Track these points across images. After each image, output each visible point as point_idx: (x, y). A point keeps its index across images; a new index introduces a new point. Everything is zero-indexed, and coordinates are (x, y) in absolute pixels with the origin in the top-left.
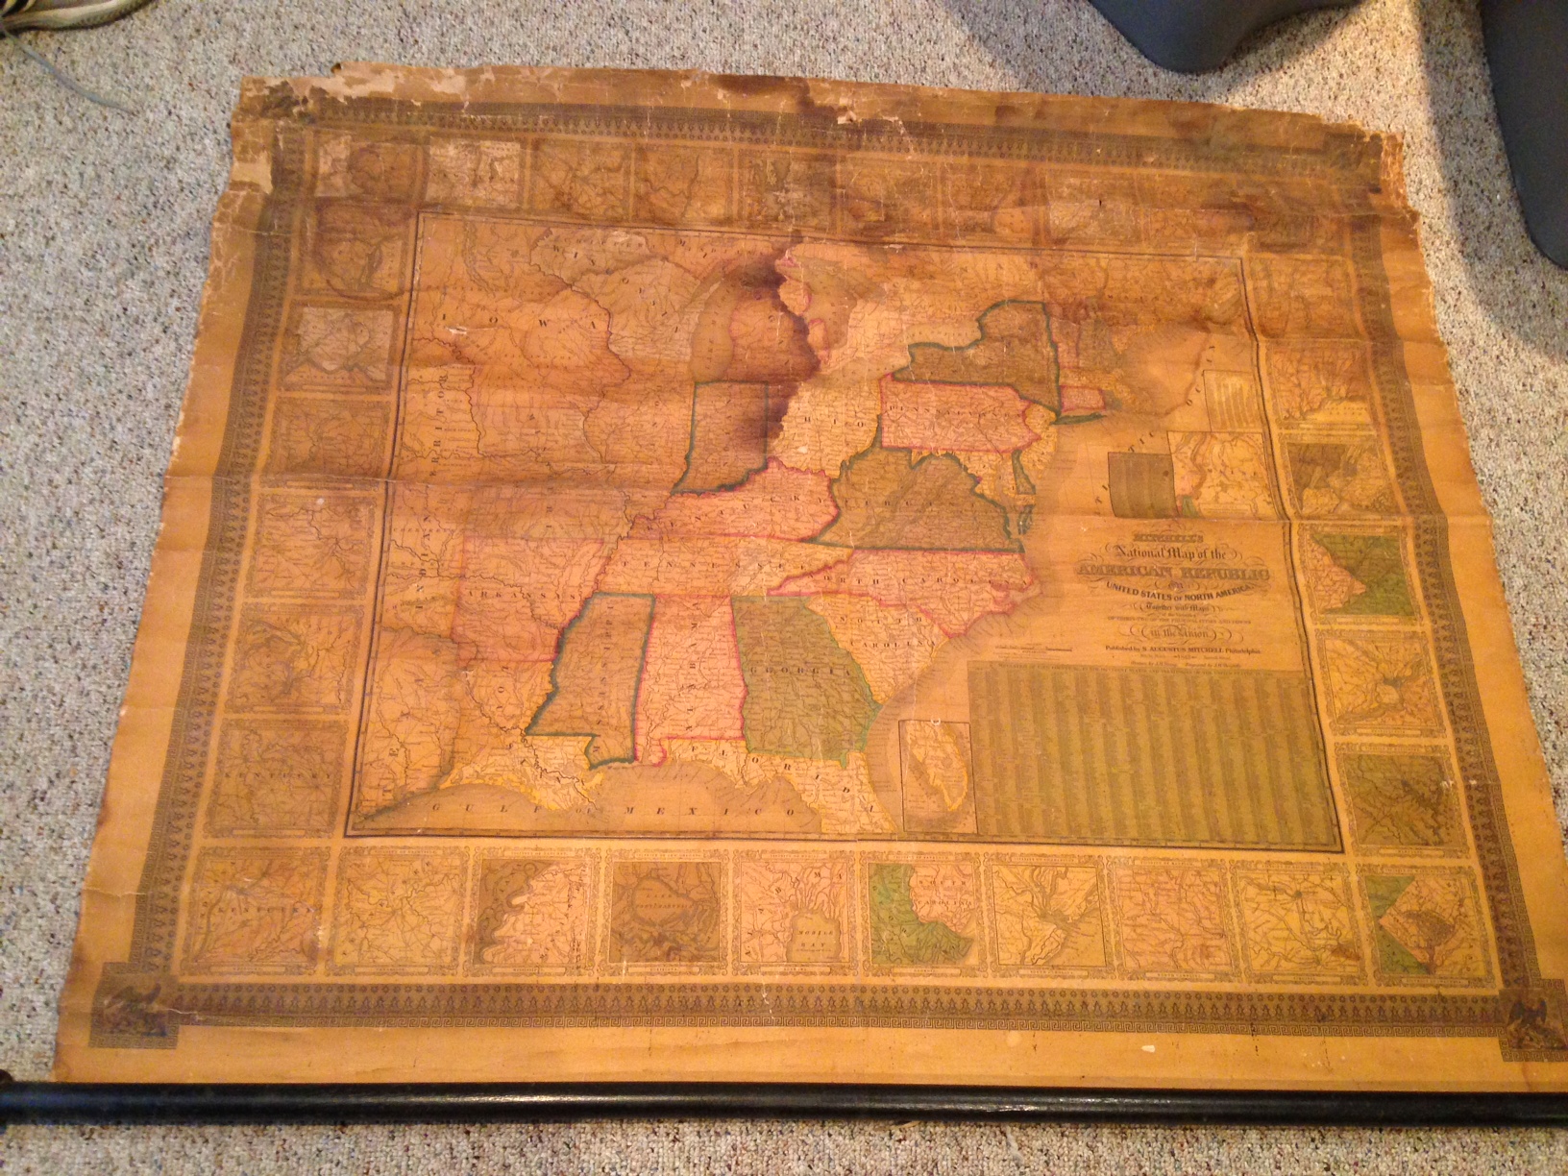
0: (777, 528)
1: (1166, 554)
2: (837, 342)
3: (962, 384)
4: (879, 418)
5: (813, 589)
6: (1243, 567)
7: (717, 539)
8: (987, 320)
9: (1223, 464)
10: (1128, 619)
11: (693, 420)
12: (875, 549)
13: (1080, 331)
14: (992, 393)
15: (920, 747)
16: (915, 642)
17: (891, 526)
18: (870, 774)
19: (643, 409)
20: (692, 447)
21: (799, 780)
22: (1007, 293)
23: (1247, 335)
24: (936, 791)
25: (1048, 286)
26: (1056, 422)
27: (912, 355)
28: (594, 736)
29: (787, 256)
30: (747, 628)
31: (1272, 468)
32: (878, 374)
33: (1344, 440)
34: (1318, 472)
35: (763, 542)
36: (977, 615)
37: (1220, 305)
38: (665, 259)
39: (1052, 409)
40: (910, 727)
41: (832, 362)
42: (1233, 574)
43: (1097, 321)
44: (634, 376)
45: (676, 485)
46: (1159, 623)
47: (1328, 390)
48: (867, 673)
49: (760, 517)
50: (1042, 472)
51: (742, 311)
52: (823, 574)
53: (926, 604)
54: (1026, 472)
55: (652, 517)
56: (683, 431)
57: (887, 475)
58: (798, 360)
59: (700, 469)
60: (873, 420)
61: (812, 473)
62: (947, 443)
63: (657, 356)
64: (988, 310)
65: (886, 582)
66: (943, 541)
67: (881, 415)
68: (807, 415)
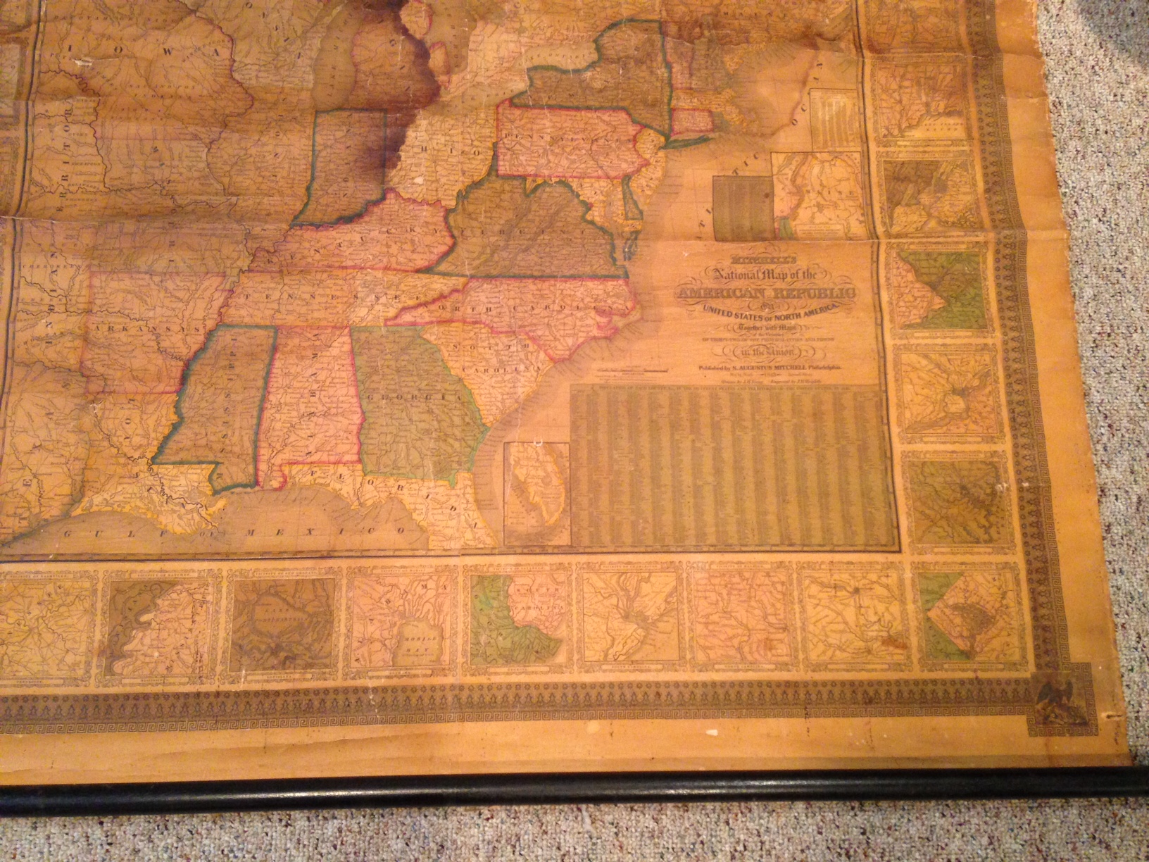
0: (393, 260)
1: (761, 275)
2: (457, 66)
3: (577, 109)
4: (495, 145)
5: (427, 319)
6: (831, 286)
7: (336, 272)
8: (605, 40)
9: (821, 184)
10: (721, 340)
11: (313, 151)
12: (489, 277)
13: (693, 51)
14: (606, 117)
15: (522, 467)
16: (522, 367)
17: (505, 254)
18: (476, 493)
19: (264, 139)
20: (313, 179)
21: (412, 500)
22: (625, 12)
23: (854, 51)
24: (534, 507)
26: (665, 147)
27: (531, 79)
28: (217, 463)
30: (365, 357)
31: (867, 187)
32: (497, 101)
33: (937, 157)
34: (910, 189)
35: (379, 274)
36: (581, 340)
37: (832, 20)
39: (662, 133)
40: (514, 450)
41: (452, 88)
42: (821, 294)
43: (710, 41)
44: (257, 104)
45: (296, 218)
46: (750, 343)
47: (927, 105)
48: (477, 398)
49: (376, 249)
50: (650, 197)
51: (364, 34)
52: (438, 304)
53: (534, 331)
54: (635, 197)
55: (272, 250)
56: (304, 162)
57: (502, 204)
58: (418, 86)
59: (321, 201)
60: (489, 148)
61: (428, 204)
62: (560, 170)
63: (281, 84)
64: (604, 31)
65: (498, 310)
66: (553, 269)
67: (497, 143)
68: (424, 145)
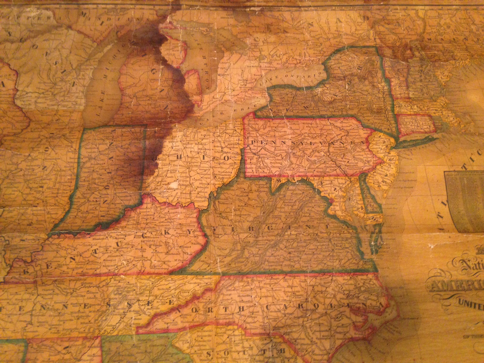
0: (147, 264)
2: (208, 88)
3: (312, 118)
4: (242, 151)
5: (180, 325)
7: (89, 280)
8: (332, 62)
11: (78, 163)
12: (241, 274)
13: (408, 68)
14: (338, 124)
17: (254, 250)
19: (34, 155)
20: (77, 187)
22: (346, 41)
25: (378, 33)
26: (395, 147)
27: (270, 95)
29: (168, 20)
32: (243, 113)
35: (132, 280)
38: (69, 27)
39: (391, 135)
41: (204, 105)
43: (421, 59)
44: (32, 125)
45: (56, 226)
49: (130, 254)
50: (386, 191)
51: (130, 65)
52: (191, 306)
53: (288, 334)
54: (372, 192)
55: (29, 260)
56: (69, 172)
57: (250, 202)
58: (175, 105)
59: (82, 208)
60: (237, 154)
61: (182, 207)
62: (302, 170)
63: (56, 107)
64: (331, 55)
65: (251, 309)
66: (303, 264)
67: (244, 149)
68: (179, 153)
